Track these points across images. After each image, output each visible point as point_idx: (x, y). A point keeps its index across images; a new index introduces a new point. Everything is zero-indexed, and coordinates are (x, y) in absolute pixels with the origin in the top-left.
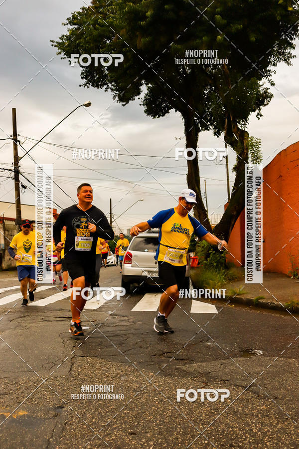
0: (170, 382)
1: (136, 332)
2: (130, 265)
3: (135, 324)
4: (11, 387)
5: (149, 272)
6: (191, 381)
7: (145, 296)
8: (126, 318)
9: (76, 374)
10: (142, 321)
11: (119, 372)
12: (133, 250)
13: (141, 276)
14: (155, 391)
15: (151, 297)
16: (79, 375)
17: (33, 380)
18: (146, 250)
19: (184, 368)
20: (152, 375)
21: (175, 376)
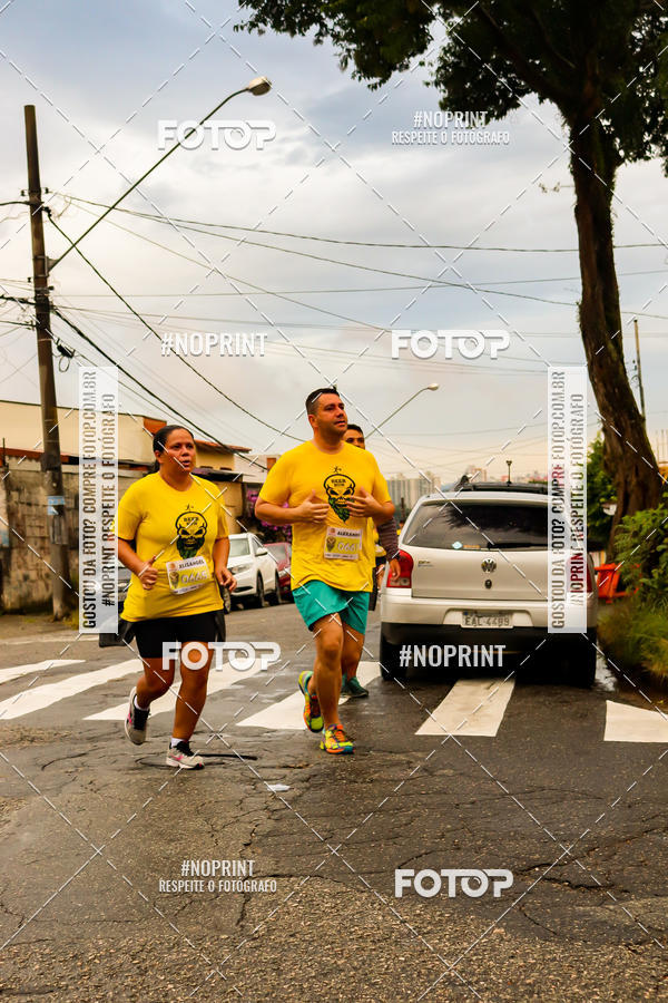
0: (559, 955)
1: (437, 799)
2: (408, 591)
3: (432, 774)
4: (62, 970)
5: (466, 612)
6: (628, 953)
7: (455, 689)
8: (402, 757)
9: (260, 928)
10: (451, 767)
11: (395, 924)
12: (416, 543)
13: (442, 626)
14: (513, 984)
15: (473, 694)
16: (269, 931)
17: (130, 948)
18: (457, 545)
19: (601, 914)
20: (500, 935)
21: (573, 938)
